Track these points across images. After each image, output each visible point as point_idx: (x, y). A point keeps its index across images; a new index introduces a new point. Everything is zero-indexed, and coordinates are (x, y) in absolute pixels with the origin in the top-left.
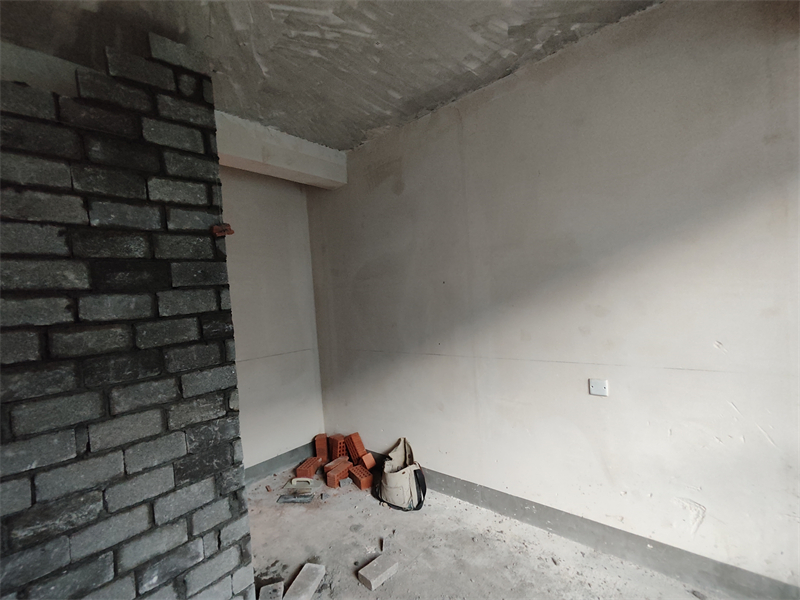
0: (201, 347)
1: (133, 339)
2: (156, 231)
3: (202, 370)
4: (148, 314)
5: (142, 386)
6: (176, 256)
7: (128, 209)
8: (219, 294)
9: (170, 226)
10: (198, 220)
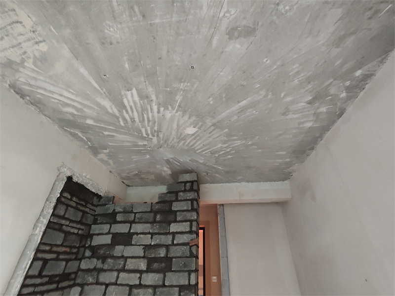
2: (169, 245)
4: (161, 283)
6: (175, 256)
7: (162, 237)
8: (189, 275)
9: (175, 242)
10: (185, 238)
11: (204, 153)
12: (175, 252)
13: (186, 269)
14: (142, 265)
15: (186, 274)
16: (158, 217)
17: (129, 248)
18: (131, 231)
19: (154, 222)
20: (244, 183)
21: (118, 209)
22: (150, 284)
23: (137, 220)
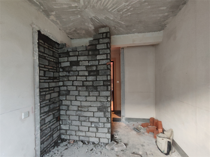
0: (103, 87)
1: (93, 84)
2: (97, 65)
3: (103, 91)
4: (95, 80)
5: (94, 92)
6: (100, 69)
7: (94, 62)
8: (107, 76)
9: (100, 64)
10: (105, 62)
11: (113, 11)
12: (100, 68)
13: (106, 74)
14: (86, 73)
15: (106, 76)
16: (90, 53)
17: (79, 67)
18: (78, 60)
19: (88, 55)
20: (136, 34)
21: (69, 50)
22: (91, 80)
23: (80, 55)
